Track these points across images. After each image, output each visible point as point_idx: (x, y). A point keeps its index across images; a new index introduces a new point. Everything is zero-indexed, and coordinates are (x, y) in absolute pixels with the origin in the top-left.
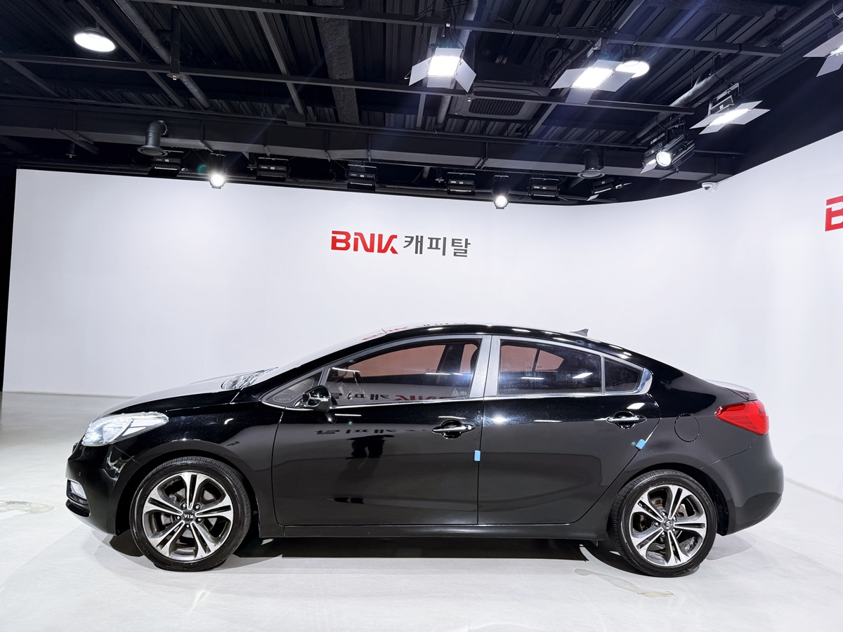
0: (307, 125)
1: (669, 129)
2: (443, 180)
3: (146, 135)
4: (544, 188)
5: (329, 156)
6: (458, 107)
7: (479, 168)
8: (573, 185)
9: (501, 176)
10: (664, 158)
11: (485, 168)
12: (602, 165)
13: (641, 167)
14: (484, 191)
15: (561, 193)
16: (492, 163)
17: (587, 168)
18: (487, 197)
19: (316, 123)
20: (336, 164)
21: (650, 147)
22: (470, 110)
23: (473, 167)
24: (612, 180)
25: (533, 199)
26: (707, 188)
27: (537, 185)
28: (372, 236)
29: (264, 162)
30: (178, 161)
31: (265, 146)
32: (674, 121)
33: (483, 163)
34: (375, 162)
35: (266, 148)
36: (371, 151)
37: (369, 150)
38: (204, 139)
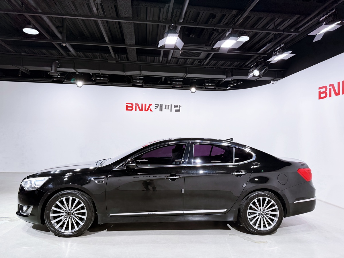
0: (116, 62)
1: (258, 61)
2: (170, 82)
3: (51, 67)
4: (210, 84)
5: (125, 74)
6: (176, 54)
7: (185, 77)
8: (221, 83)
9: (193, 80)
10: (256, 73)
11: (187, 77)
12: (232, 75)
13: (248, 76)
14: (186, 86)
15: (216, 86)
16: (190, 75)
17: (227, 77)
18: (188, 88)
19: (120, 61)
20: (128, 77)
21: (251, 68)
22: (180, 56)
23: (182, 77)
24: (236, 81)
25: (206, 89)
26: (273, 83)
27: (207, 83)
28: (142, 105)
29: (98, 77)
30: (63, 77)
31: (99, 70)
32: (259, 58)
33: (186, 76)
34: (143, 76)
35: (100, 71)
36: (142, 72)
37: (141, 71)
38: (74, 68)
